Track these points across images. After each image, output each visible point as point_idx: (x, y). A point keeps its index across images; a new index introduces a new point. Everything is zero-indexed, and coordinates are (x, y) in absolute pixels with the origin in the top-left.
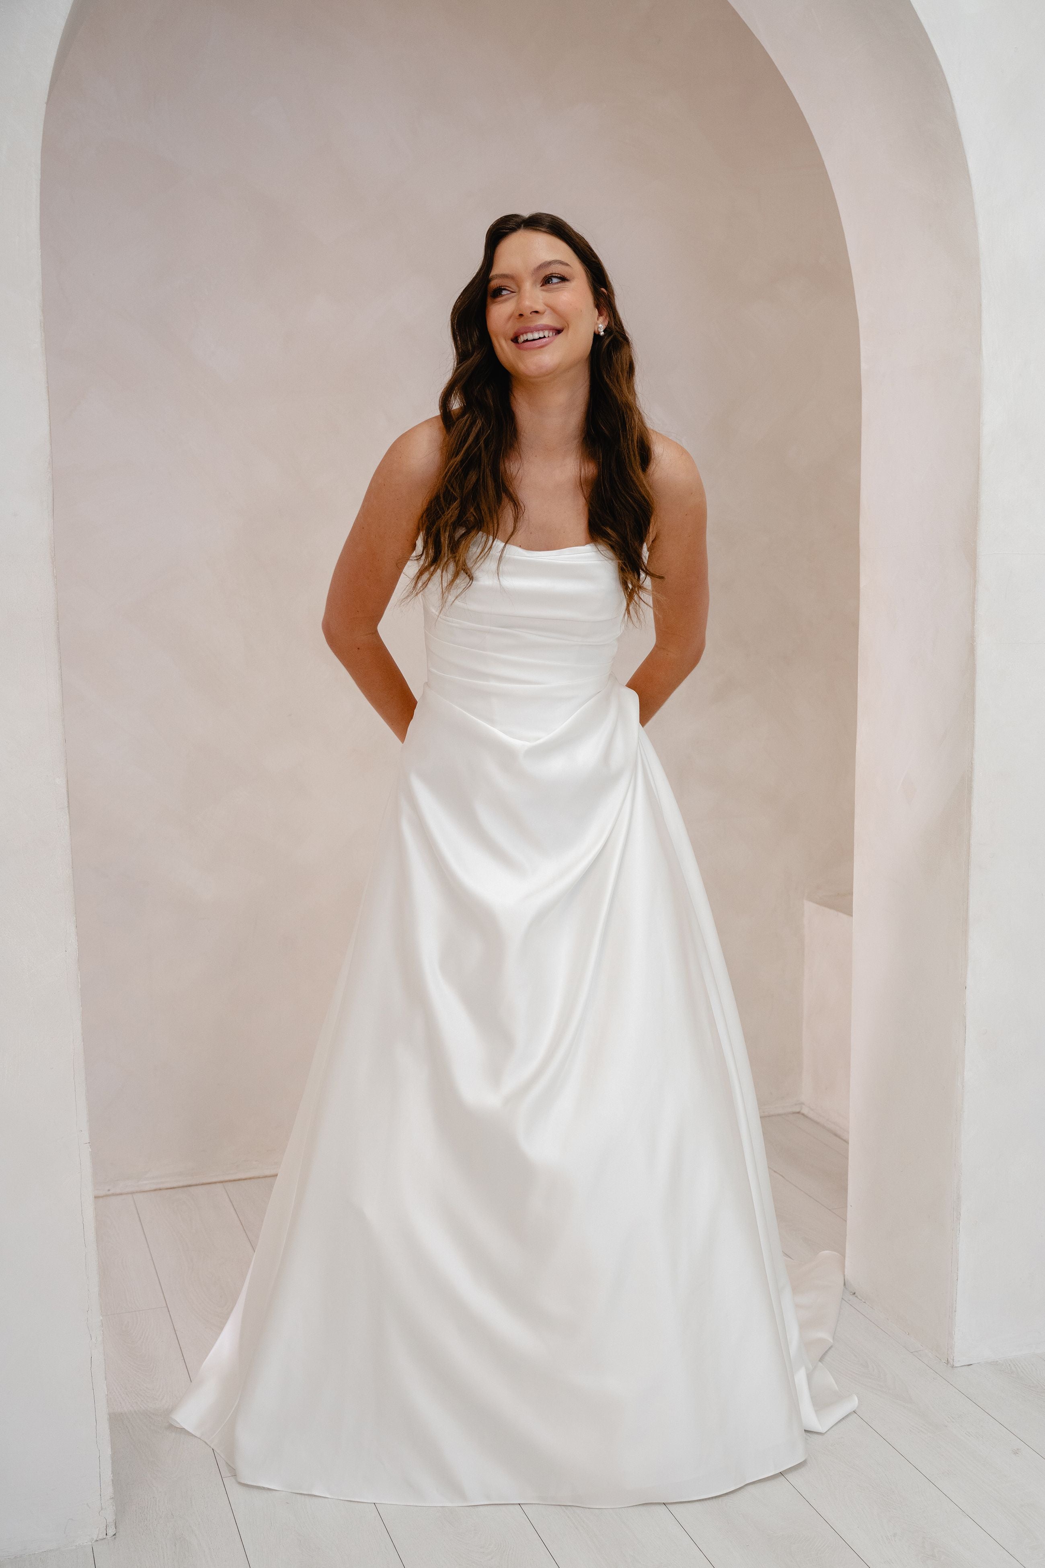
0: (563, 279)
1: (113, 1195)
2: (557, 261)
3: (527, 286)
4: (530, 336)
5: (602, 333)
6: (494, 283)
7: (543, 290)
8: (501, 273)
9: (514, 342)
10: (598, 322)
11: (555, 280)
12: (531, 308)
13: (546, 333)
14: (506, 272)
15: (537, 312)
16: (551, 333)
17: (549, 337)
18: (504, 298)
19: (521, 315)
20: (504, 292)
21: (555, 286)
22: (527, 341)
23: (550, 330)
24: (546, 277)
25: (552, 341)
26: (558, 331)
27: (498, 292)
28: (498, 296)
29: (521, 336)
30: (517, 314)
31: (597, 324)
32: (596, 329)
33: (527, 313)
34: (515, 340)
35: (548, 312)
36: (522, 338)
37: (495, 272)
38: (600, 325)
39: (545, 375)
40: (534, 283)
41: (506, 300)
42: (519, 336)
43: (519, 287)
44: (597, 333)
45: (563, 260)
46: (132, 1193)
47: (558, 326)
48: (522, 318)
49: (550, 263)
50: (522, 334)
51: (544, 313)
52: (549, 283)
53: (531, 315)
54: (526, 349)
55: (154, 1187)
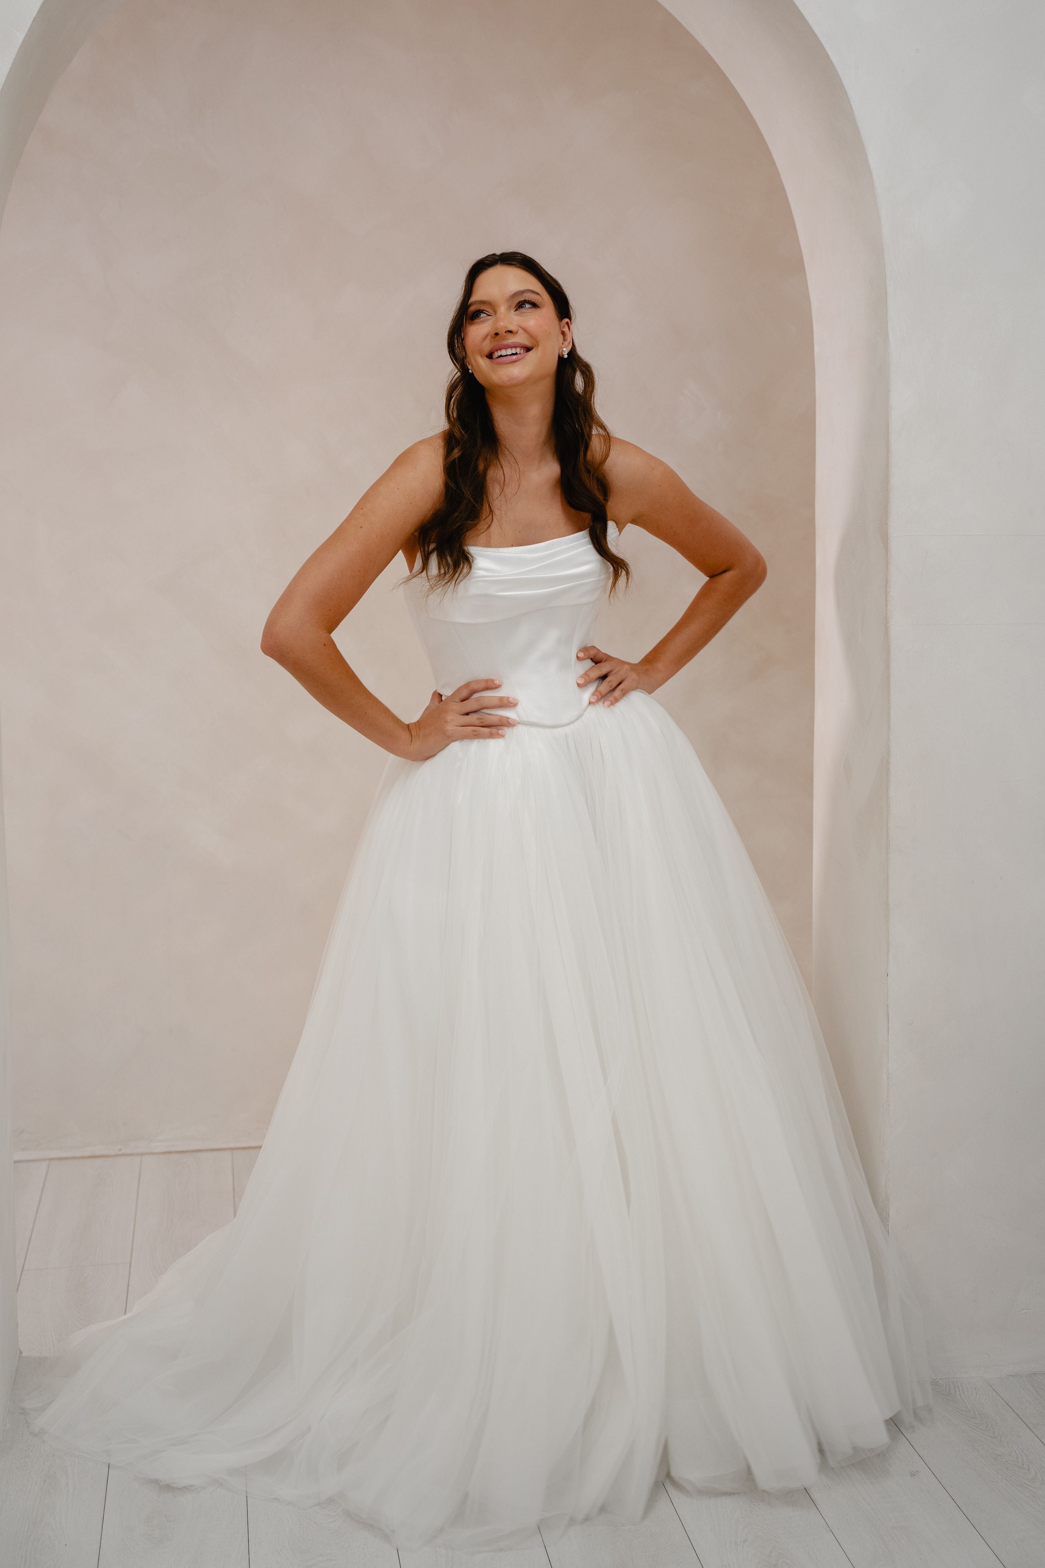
0: (534, 305)
1: (124, 1155)
2: (529, 290)
3: (502, 309)
4: (503, 352)
5: (566, 356)
6: (473, 308)
7: (516, 315)
8: (479, 299)
9: (489, 358)
10: (563, 346)
11: (528, 306)
12: (506, 327)
13: (518, 350)
14: (485, 298)
15: (510, 332)
16: (522, 351)
17: (520, 353)
18: (482, 319)
19: (497, 334)
20: (482, 315)
21: (527, 311)
22: (501, 356)
23: (522, 347)
24: (519, 302)
25: (524, 357)
26: (528, 349)
27: (476, 315)
28: (476, 318)
29: (496, 353)
30: (493, 333)
31: (562, 348)
32: (561, 351)
33: (502, 332)
34: (490, 356)
35: (521, 331)
36: (496, 354)
37: (473, 299)
38: (564, 349)
39: (515, 386)
40: (509, 308)
41: (483, 321)
42: (494, 352)
43: (495, 312)
44: (561, 355)
45: (534, 290)
46: (142, 1154)
47: (527, 343)
48: (498, 337)
49: (523, 292)
50: (497, 350)
51: (517, 333)
52: (522, 307)
53: (505, 334)
54: (499, 364)
55: (164, 1149)
